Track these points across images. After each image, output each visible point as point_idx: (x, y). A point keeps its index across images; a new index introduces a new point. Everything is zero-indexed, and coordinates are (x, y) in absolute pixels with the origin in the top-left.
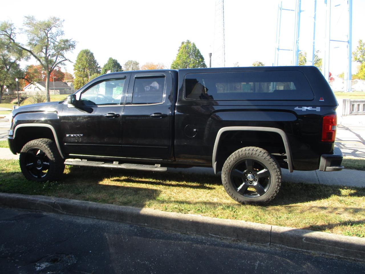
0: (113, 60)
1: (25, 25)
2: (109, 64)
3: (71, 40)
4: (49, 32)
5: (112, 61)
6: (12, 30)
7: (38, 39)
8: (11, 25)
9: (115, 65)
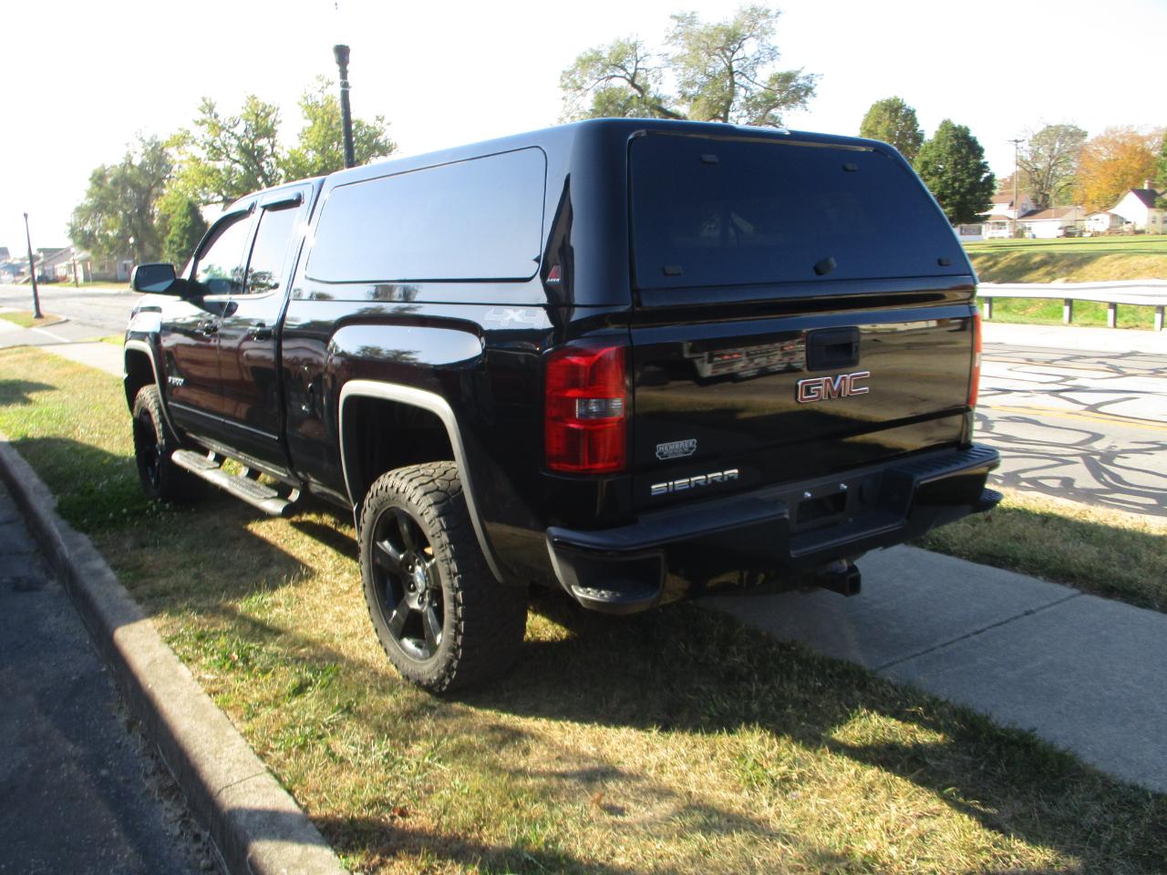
0: (955, 129)
1: (669, 42)
2: (938, 143)
3: (799, 72)
4: (735, 57)
5: (951, 133)
6: (637, 62)
7: (705, 80)
8: (634, 47)
9: (960, 146)
